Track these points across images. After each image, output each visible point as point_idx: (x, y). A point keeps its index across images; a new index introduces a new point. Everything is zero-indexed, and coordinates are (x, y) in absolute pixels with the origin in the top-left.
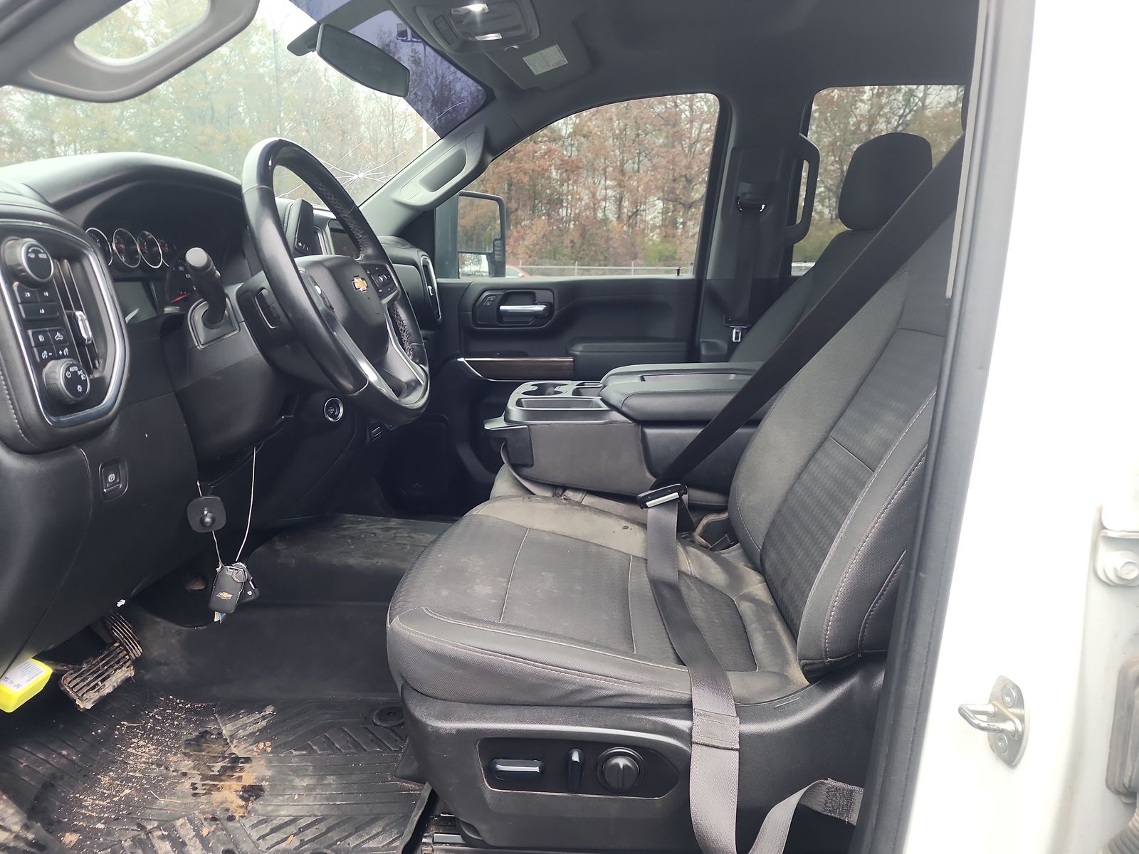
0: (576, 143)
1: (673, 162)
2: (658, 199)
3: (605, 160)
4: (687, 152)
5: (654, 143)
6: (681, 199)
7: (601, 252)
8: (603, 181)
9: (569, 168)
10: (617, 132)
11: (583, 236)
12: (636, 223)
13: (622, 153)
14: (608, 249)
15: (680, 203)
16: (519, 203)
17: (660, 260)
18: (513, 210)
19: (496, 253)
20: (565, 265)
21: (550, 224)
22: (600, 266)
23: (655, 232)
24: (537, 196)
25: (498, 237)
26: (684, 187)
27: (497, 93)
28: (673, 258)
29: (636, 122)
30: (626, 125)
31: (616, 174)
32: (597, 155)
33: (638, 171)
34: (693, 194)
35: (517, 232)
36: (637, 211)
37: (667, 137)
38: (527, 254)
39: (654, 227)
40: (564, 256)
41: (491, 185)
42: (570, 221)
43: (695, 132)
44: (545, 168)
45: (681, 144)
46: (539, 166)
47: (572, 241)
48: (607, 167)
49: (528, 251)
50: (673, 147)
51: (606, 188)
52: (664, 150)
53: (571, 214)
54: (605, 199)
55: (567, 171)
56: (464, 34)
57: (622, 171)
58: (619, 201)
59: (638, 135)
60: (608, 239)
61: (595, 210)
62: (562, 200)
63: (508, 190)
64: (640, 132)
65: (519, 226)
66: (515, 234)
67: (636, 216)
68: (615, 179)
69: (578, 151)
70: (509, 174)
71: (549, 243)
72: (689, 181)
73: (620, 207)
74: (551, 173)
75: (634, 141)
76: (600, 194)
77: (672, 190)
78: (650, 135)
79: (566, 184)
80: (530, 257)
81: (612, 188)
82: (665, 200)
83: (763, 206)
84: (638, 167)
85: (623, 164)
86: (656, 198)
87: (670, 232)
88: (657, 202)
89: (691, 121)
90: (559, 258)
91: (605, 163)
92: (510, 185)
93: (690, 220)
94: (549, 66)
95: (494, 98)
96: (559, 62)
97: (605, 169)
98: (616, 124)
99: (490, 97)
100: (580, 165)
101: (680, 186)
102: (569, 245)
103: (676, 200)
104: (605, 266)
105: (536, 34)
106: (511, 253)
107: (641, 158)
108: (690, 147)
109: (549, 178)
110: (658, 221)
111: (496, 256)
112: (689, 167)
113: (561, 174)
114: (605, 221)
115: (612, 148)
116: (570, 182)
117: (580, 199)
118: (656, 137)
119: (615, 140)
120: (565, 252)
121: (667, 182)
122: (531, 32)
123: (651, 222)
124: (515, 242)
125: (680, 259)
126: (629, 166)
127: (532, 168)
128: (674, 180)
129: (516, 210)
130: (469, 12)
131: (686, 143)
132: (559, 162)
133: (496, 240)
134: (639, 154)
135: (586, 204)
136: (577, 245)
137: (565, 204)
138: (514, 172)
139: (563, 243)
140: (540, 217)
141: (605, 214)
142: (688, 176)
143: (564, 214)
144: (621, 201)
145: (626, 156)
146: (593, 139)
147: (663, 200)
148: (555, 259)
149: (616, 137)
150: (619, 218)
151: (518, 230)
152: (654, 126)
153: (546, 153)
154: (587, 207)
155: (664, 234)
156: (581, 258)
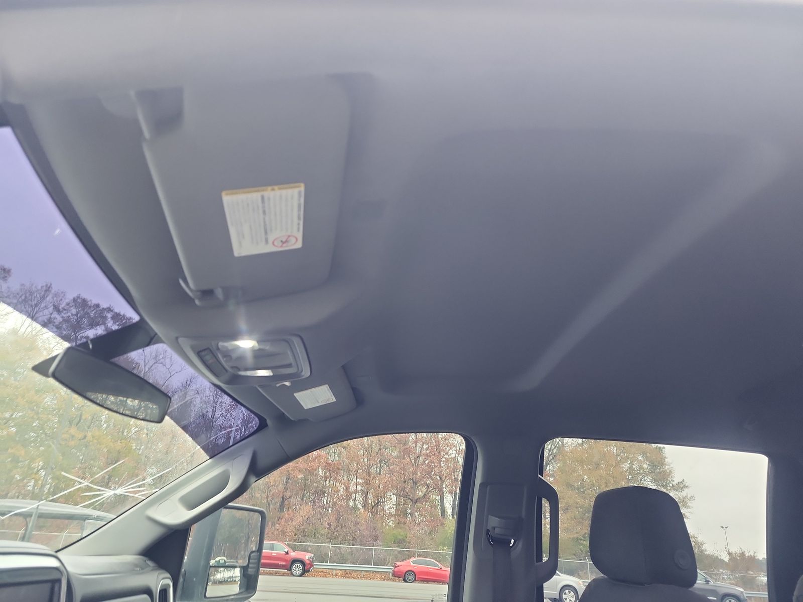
0: (338, 451)
1: (404, 469)
2: (394, 494)
3: (357, 464)
4: (413, 462)
5: (391, 455)
6: (409, 495)
7: (350, 534)
8: (355, 479)
9: (331, 469)
10: (366, 446)
11: (338, 520)
12: (377, 511)
13: (369, 460)
14: (356, 532)
15: (409, 499)
16: (293, 492)
17: (394, 542)
18: (288, 497)
19: (250, 565)
20: (322, 542)
21: (313, 510)
22: (349, 544)
23: (391, 519)
24: (306, 487)
25: (254, 549)
26: (412, 487)
27: (269, 422)
28: (404, 541)
29: (379, 441)
30: (372, 442)
31: (364, 474)
32: (352, 461)
33: (380, 474)
34: (417, 492)
35: (288, 514)
36: (378, 503)
37: (400, 452)
38: (294, 532)
39: (390, 515)
40: (322, 535)
41: (273, 478)
42: (329, 507)
43: (418, 450)
44: (315, 468)
45: (410, 457)
46: (311, 466)
47: (329, 524)
48: (358, 469)
49: (294, 530)
50: (404, 458)
51: (357, 485)
52: (398, 460)
53: (330, 502)
54: (355, 492)
55: (330, 471)
56: (232, 367)
57: (369, 473)
58: (366, 495)
59: (380, 449)
60: (356, 524)
61: (348, 500)
62: (324, 492)
63: (286, 482)
64: (382, 447)
65: (290, 510)
66: (286, 516)
67: (378, 506)
68: (364, 479)
69: (339, 457)
70: (288, 471)
71: (311, 525)
72: (415, 483)
73: (366, 499)
74: (319, 471)
75: (377, 453)
76: (352, 488)
77: (404, 489)
78: (388, 449)
79: (328, 480)
80: (295, 535)
81: (362, 485)
82: (398, 496)
83: (512, 541)
84: (380, 471)
85: (370, 467)
86: (392, 494)
87: (402, 520)
88: (392, 496)
89: (416, 442)
90: (318, 537)
91: (357, 467)
92: (288, 479)
93: (416, 511)
94: (318, 402)
95: (267, 425)
96: (328, 400)
97: (356, 471)
98: (365, 441)
99: (263, 425)
100: (340, 467)
101: (408, 487)
102: (327, 526)
103: (406, 496)
104: (353, 545)
105: (306, 373)
106: (281, 531)
107: (382, 465)
108: (415, 459)
109: (317, 475)
110: (393, 511)
111: (249, 570)
112: (415, 473)
113: (326, 473)
114: (355, 508)
115: (363, 457)
116: (332, 479)
117: (338, 491)
118: (392, 451)
119: (365, 451)
120: (324, 532)
121: (400, 483)
122: (302, 371)
123: (388, 511)
124: (285, 522)
125: (409, 543)
126: (373, 470)
127: (305, 467)
128: (405, 482)
129: (290, 497)
130: (238, 347)
131: (413, 457)
132: (324, 464)
133: (252, 552)
134: (381, 462)
135: (342, 495)
136: (333, 527)
137: (326, 495)
138: (292, 470)
139: (322, 524)
140: (307, 503)
141: (355, 503)
142: (414, 479)
143: (325, 503)
144: (367, 495)
145: (372, 462)
146: (349, 450)
147: (397, 495)
148: (314, 538)
149: (365, 449)
150: (364, 507)
151: (289, 513)
152: (391, 444)
153: (316, 458)
154: (342, 497)
155: (398, 521)
156: (335, 538)
